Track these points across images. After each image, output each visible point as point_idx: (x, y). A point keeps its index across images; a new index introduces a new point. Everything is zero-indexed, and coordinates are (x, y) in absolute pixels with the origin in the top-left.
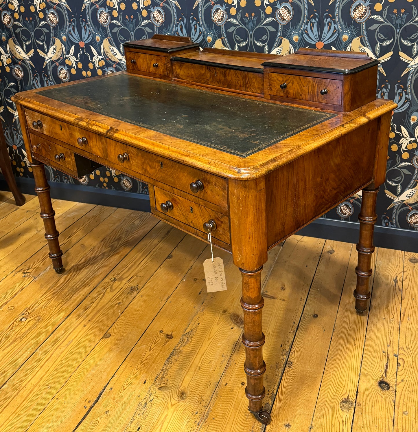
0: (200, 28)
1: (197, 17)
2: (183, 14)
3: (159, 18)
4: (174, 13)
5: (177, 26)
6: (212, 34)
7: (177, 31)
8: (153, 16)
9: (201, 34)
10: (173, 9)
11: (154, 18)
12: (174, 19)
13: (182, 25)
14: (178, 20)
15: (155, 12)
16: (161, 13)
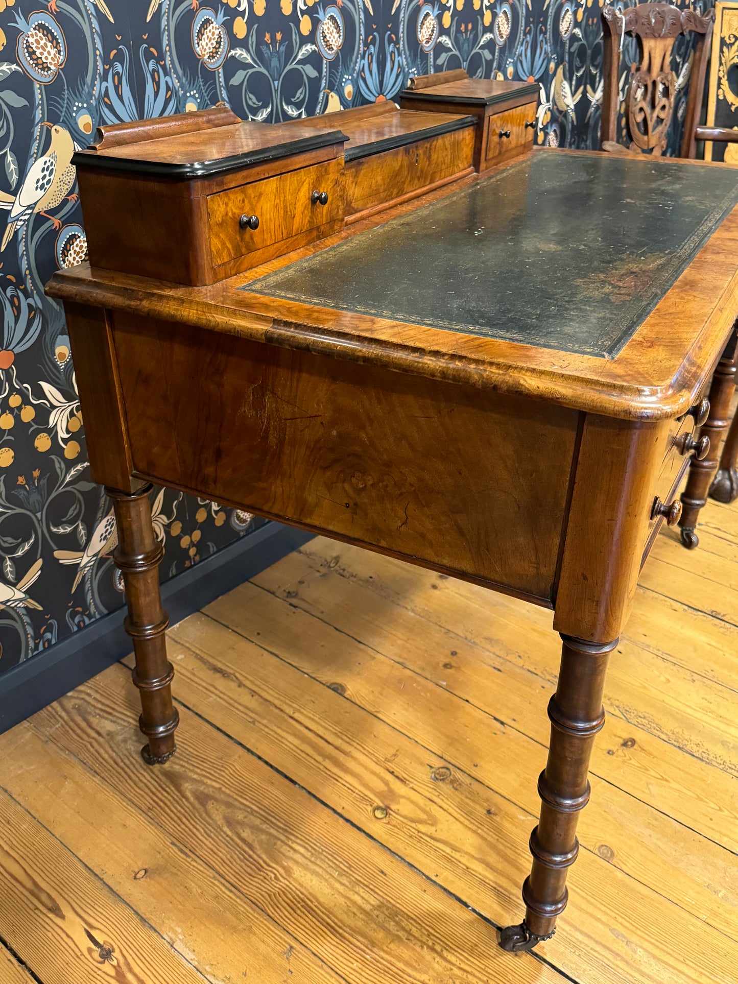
0: (168, 78)
1: (159, 47)
2: (119, 38)
3: (46, 54)
4: (92, 34)
5: (104, 78)
6: (197, 96)
7: (107, 94)
8: (28, 47)
9: (171, 96)
10: (91, 23)
11: (32, 53)
12: (95, 55)
13: (118, 73)
14: (106, 60)
15: (34, 32)
16: (54, 37)
